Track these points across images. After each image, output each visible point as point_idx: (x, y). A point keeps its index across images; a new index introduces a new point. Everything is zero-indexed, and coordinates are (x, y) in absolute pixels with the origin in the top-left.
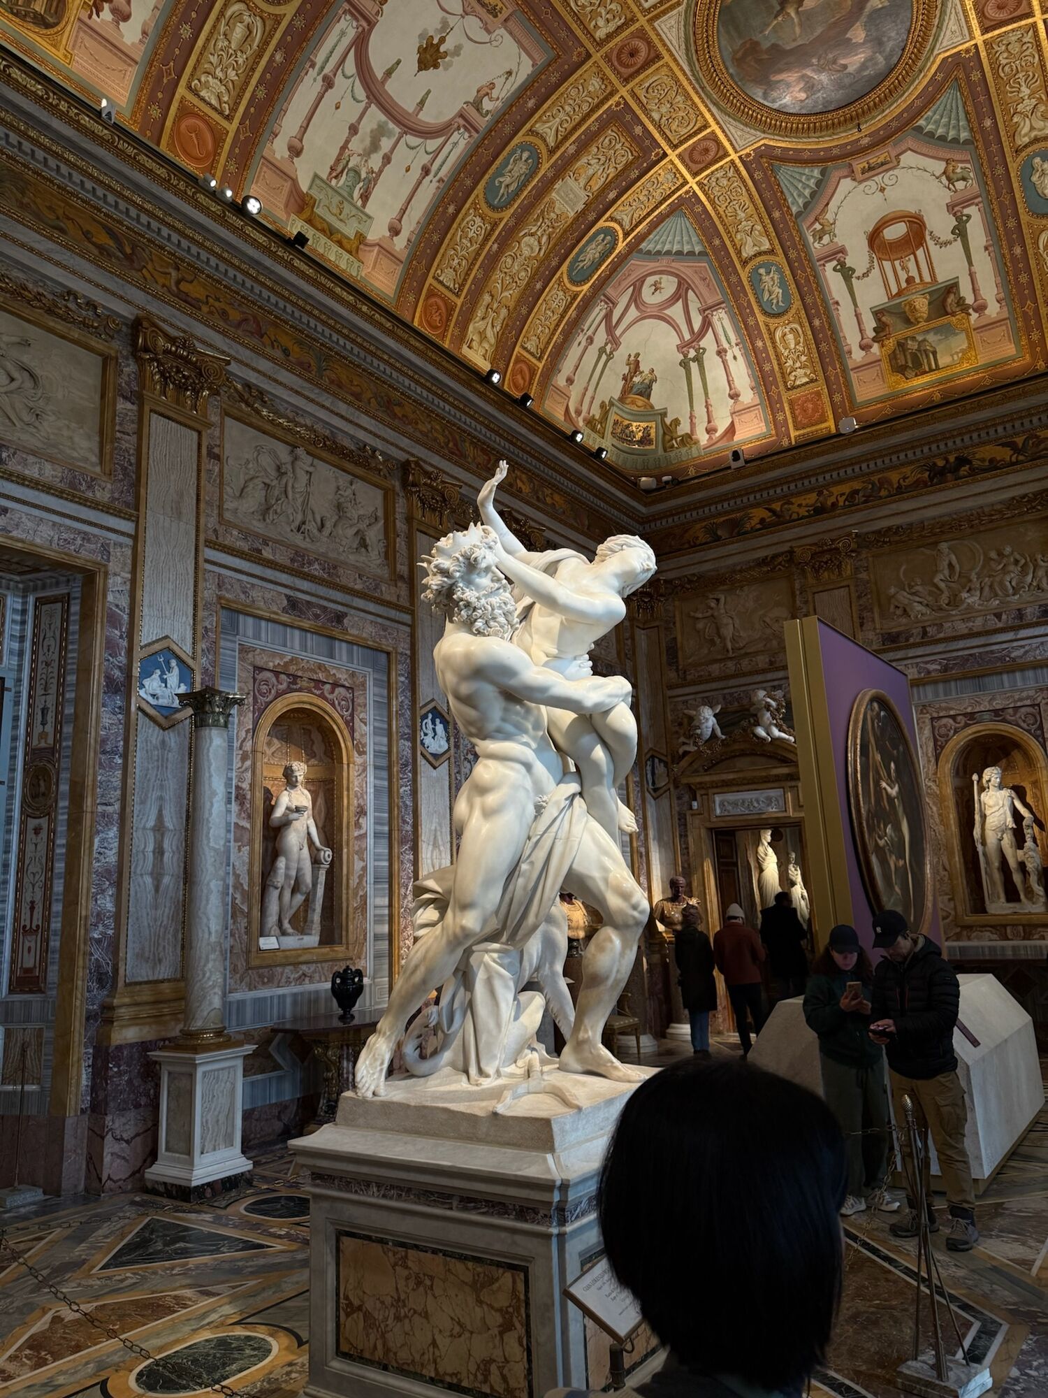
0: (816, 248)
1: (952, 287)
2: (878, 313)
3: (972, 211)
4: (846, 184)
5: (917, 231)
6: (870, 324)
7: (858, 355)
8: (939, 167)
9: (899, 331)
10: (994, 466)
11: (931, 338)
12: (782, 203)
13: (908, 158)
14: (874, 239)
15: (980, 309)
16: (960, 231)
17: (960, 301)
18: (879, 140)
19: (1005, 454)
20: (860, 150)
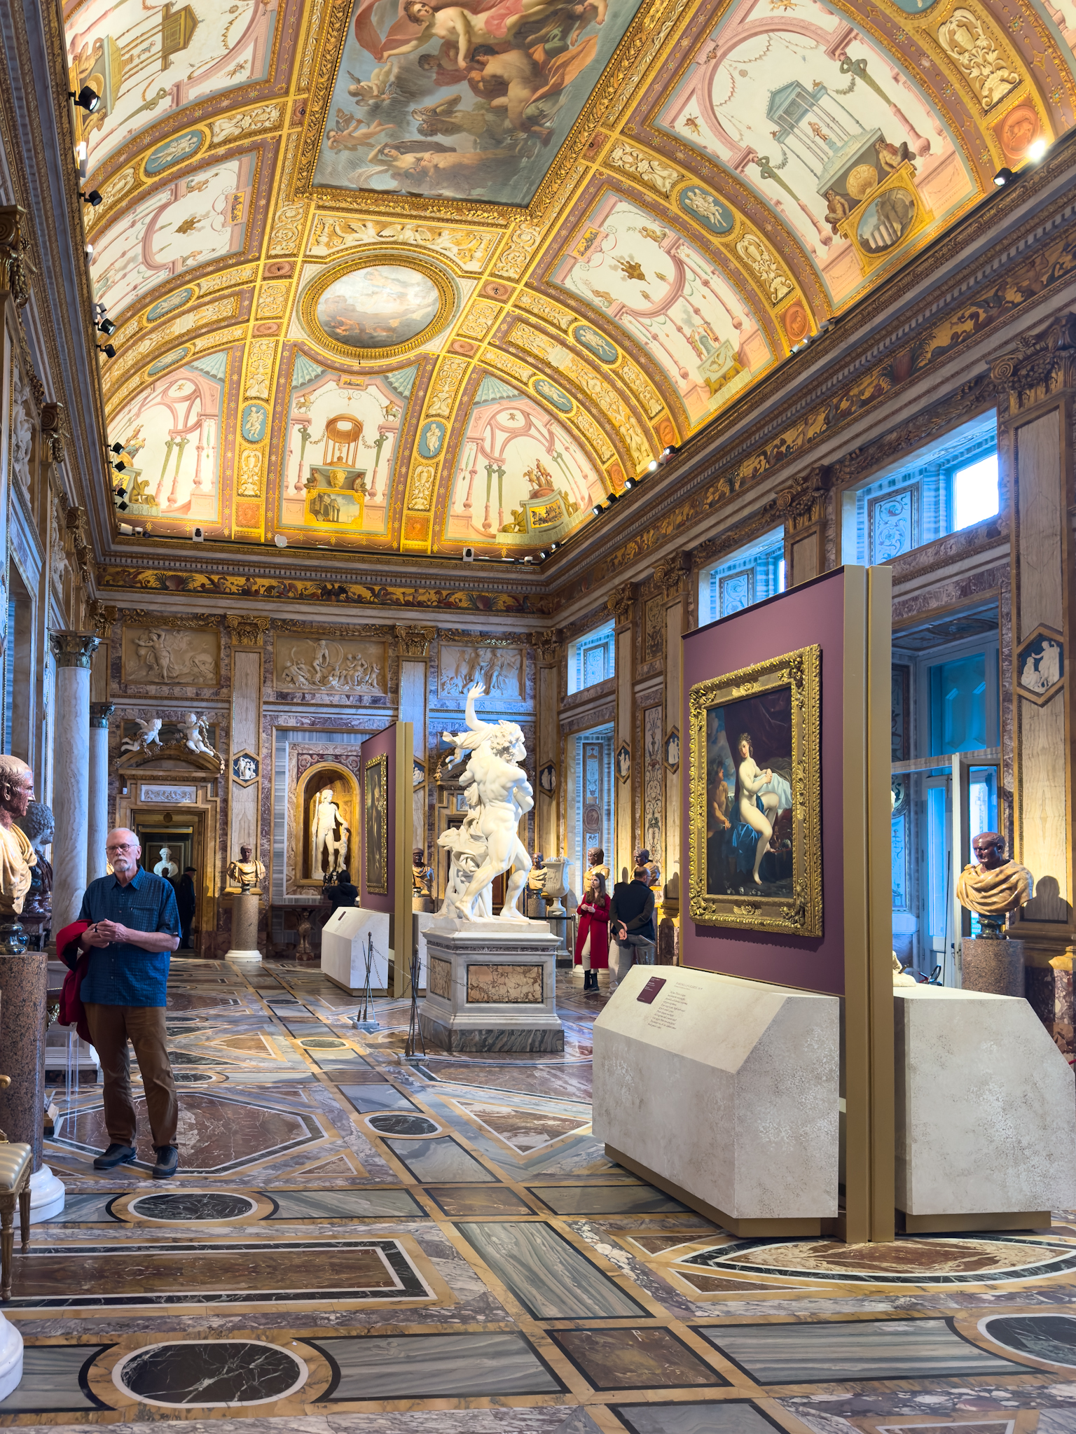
0: (295, 412)
1: (361, 475)
2: (314, 470)
3: (390, 435)
4: (332, 385)
5: (356, 433)
6: (306, 474)
7: (291, 492)
8: (386, 402)
9: (322, 487)
10: (360, 601)
11: (340, 500)
12: (289, 375)
13: (372, 389)
14: (331, 423)
15: (372, 495)
16: (379, 444)
17: (363, 485)
18: (362, 373)
19: (367, 594)
20: (351, 372)
